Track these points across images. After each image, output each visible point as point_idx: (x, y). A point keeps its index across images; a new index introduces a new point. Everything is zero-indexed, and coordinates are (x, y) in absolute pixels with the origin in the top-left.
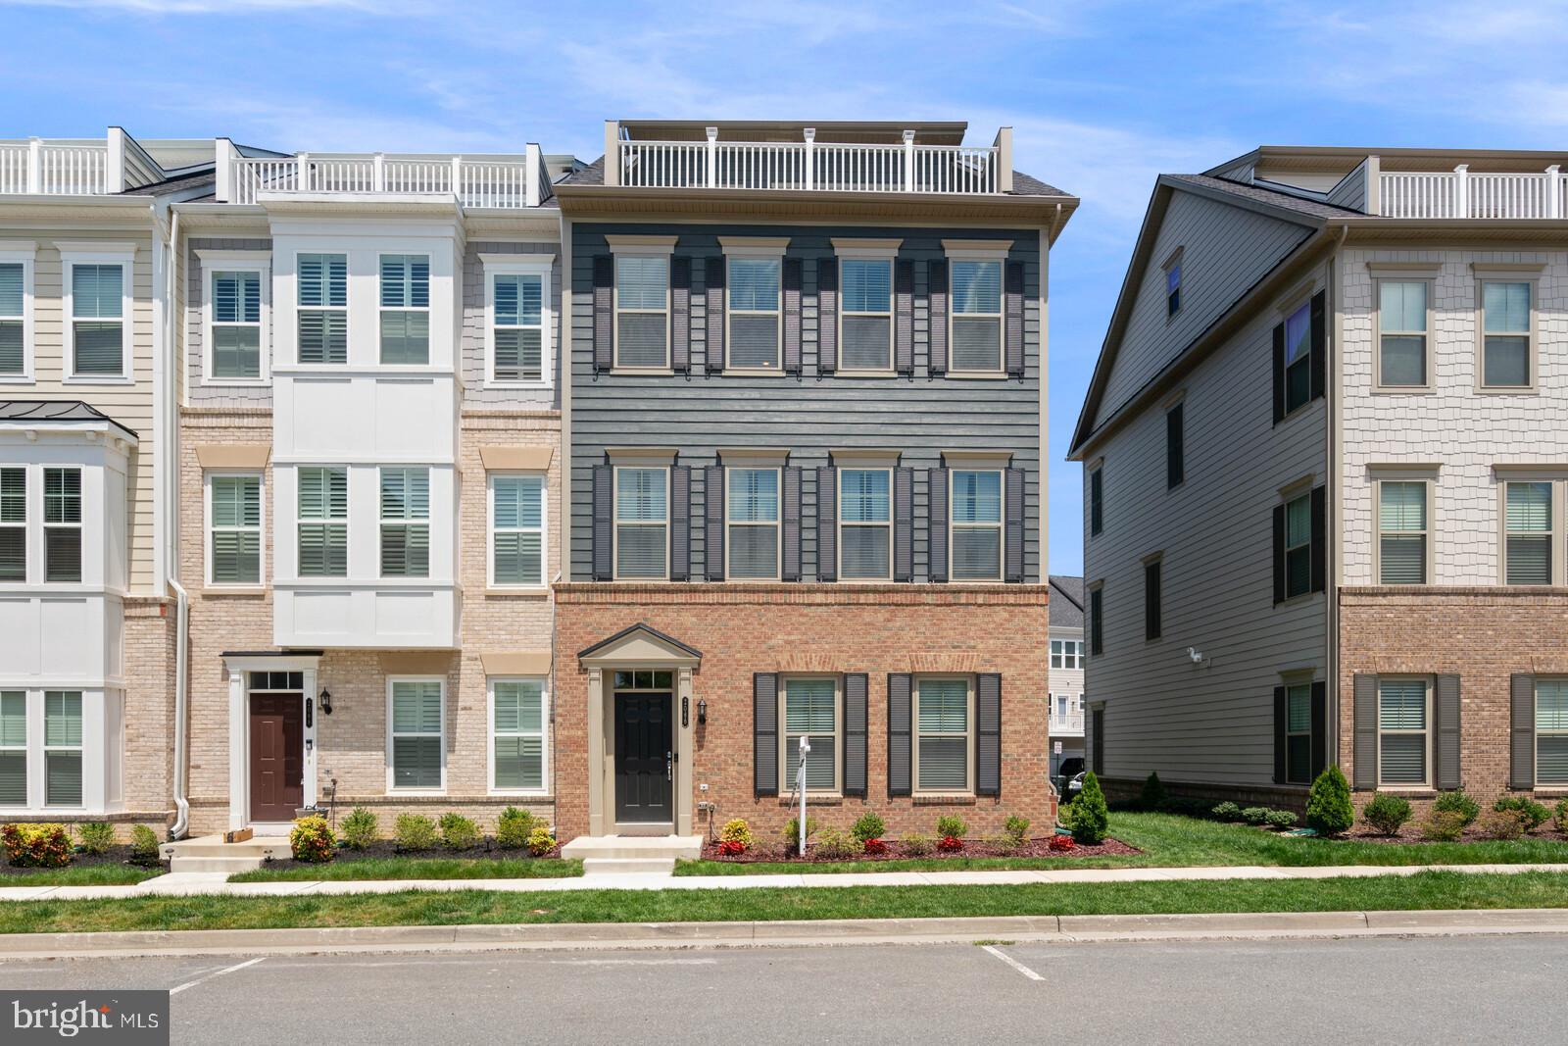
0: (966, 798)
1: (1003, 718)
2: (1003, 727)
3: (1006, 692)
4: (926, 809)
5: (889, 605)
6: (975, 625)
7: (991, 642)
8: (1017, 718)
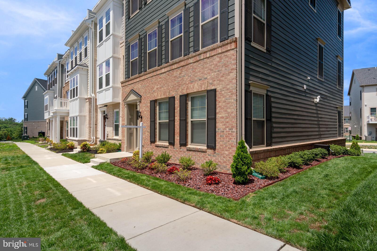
0: (203, 149)
1: (217, 111)
2: (217, 115)
3: (218, 98)
4: (191, 152)
6: (206, 68)
7: (213, 74)
8: (222, 111)
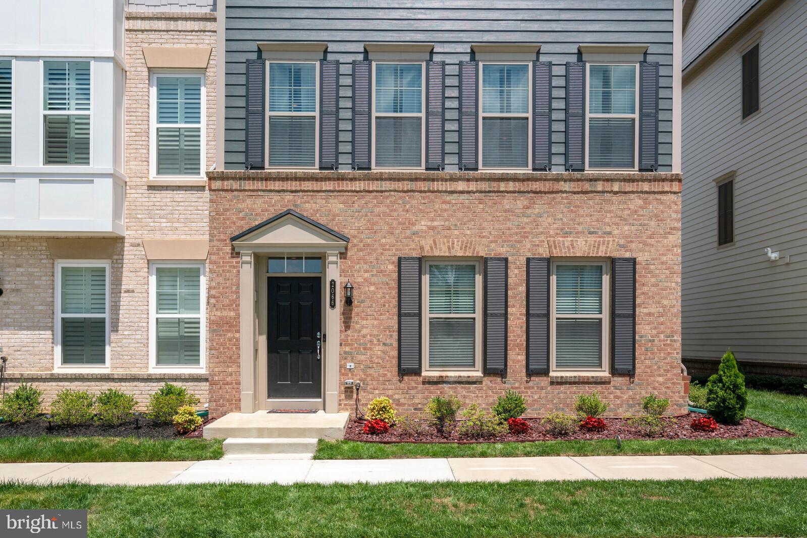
0: (601, 378)
1: (638, 301)
2: (637, 310)
3: (640, 276)
4: (562, 388)
5: (528, 192)
6: (610, 212)
7: (626, 228)
8: (651, 302)
